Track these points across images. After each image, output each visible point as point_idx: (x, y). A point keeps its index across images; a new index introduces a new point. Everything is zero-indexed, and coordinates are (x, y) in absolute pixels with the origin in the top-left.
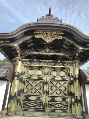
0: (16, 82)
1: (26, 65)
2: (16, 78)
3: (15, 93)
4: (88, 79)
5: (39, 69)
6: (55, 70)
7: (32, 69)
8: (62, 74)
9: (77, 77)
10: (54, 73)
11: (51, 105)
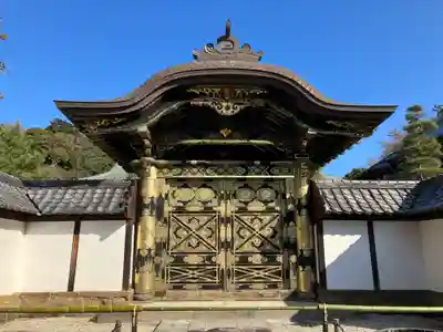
1: (170, 175)
2: (147, 212)
3: (150, 250)
4: (327, 209)
5: (204, 186)
6: (246, 186)
7: (185, 186)
8: (267, 194)
9: (304, 202)
10: (245, 195)
11: (238, 273)
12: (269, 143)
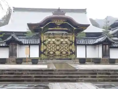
1: (47, 36)
2: (42, 43)
4: (77, 43)
5: (53, 38)
6: (62, 38)
7: (50, 38)
8: (66, 40)
9: (73, 42)
12: (67, 29)
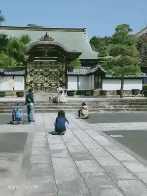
0: (29, 76)
2: (28, 74)
3: (29, 83)
4: (68, 74)
5: (41, 68)
6: (51, 68)
7: (36, 68)
8: (56, 70)
9: (64, 72)
10: (51, 70)
12: (56, 57)
